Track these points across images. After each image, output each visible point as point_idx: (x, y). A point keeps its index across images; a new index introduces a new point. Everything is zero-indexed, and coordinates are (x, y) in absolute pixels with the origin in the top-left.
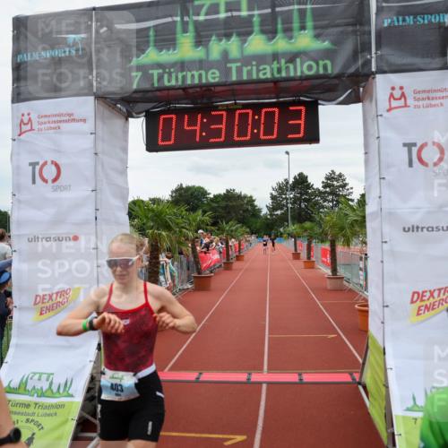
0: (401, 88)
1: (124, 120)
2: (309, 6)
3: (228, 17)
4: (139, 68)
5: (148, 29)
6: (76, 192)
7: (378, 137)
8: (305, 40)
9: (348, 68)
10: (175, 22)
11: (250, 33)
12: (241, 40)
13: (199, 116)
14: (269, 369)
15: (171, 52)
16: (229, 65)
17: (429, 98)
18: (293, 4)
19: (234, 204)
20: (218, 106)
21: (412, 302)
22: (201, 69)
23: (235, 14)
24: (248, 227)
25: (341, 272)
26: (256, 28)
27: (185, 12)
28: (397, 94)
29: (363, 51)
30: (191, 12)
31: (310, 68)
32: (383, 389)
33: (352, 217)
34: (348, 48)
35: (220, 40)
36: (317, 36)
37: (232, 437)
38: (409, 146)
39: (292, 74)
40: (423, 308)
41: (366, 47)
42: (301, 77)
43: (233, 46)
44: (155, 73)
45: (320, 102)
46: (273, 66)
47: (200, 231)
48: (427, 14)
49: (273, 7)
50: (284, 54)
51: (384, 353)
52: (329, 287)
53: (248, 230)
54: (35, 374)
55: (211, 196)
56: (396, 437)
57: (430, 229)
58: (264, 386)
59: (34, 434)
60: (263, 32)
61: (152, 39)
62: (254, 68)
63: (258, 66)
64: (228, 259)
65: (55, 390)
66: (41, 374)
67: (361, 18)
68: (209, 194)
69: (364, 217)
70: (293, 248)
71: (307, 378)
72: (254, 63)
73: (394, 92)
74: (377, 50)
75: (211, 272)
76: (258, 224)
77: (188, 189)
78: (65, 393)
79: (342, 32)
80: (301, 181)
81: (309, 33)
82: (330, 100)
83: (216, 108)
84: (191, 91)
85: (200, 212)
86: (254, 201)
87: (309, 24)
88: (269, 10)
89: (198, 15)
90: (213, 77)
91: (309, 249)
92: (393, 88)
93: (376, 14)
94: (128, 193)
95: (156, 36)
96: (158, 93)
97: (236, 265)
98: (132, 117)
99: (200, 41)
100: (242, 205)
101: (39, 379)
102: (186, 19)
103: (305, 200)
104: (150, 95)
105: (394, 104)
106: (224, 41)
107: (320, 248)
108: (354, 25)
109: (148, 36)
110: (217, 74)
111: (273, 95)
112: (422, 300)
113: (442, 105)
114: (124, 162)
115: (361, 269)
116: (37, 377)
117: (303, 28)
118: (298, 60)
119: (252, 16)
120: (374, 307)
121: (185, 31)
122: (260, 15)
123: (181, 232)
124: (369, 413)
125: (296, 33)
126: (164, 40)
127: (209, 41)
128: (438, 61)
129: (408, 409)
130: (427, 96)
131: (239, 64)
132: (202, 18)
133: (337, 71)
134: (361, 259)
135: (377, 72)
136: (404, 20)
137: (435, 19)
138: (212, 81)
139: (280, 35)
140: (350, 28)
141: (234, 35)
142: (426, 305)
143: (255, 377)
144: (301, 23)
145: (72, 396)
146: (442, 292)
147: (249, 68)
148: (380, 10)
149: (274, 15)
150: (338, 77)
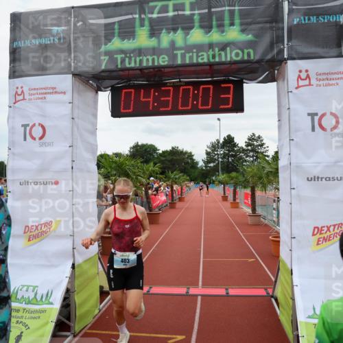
0: (307, 71)
1: (94, 93)
2: (237, 8)
3: (175, 16)
4: (107, 53)
5: (114, 23)
6: (57, 147)
7: (289, 109)
8: (234, 34)
9: (267, 55)
10: (134, 18)
11: (192, 28)
12: (185, 33)
13: (152, 90)
14: (204, 284)
15: (131, 41)
16: (175, 52)
17: (327, 79)
18: (225, 6)
19: (178, 158)
20: (167, 83)
21: (313, 235)
22: (154, 54)
23: (180, 13)
24: (188, 176)
25: (259, 211)
26: (197, 24)
27: (142, 11)
28: (303, 75)
29: (277, 43)
30: (147, 11)
31: (237, 55)
32: (291, 301)
33: (268, 169)
34: (266, 40)
35: (169, 33)
36: (243, 31)
37: (174, 336)
38: (312, 115)
39: (223, 59)
40: (322, 240)
41: (280, 40)
42: (230, 61)
43: (179, 37)
44: (119, 57)
45: (244, 81)
46: (209, 53)
47: (152, 178)
48: (327, 15)
49: (210, 8)
50: (218, 44)
51: (292, 274)
52: (249, 222)
53: (188, 178)
54: (23, 286)
55: (160, 152)
56: (300, 338)
57: (328, 179)
58: (199, 298)
59: (22, 332)
60: (202, 27)
61: (117, 31)
62: (195, 54)
63: (197, 53)
64: (172, 200)
65: (39, 299)
66: (28, 286)
67: (276, 17)
68: (159, 150)
69: (277, 169)
70: (222, 193)
71: (232, 292)
72: (195, 50)
73: (301, 74)
74: (288, 41)
75: (160, 210)
76: (196, 174)
77: (143, 146)
78: (47, 302)
79: (262, 28)
80: (229, 141)
81: (236, 28)
82: (252, 80)
83: (165, 85)
84: (146, 71)
85: (152, 164)
86: (193, 156)
87: (237, 21)
88: (206, 11)
89: (152, 13)
90: (163, 61)
91: (235, 193)
92: (300, 71)
93: (288, 14)
94: (97, 149)
95: (119, 29)
96: (121, 73)
97: (179, 205)
98: (101, 91)
99: (154, 33)
100: (184, 159)
101: (27, 291)
102: (143, 16)
103: (232, 156)
104: (114, 74)
105: (301, 83)
106: (172, 33)
107: (243, 192)
108: (271, 22)
109: (114, 29)
110: (167, 58)
111: (209, 75)
112: (321, 234)
113: (337, 84)
114: (94, 125)
115: (274, 209)
116: (25, 288)
117: (232, 24)
118: (228, 49)
119: (194, 15)
120: (284, 238)
121: (142, 25)
122: (199, 14)
123: (137, 179)
124: (279, 320)
125: (226, 28)
126: (125, 32)
127: (161, 33)
128: (334, 51)
129: (309, 317)
130: (326, 77)
131: (183, 51)
132: (155, 16)
133: (257, 58)
134: (274, 201)
135: (288, 59)
136: (309, 19)
137: (332, 19)
138: (162, 64)
139: (214, 30)
140: (268, 25)
141: (180, 29)
142: (324, 237)
143: (193, 291)
144: (230, 20)
145: (52, 304)
146: (337, 227)
147: (191, 54)
148: (291, 11)
149: (210, 14)
150: (258, 62)
